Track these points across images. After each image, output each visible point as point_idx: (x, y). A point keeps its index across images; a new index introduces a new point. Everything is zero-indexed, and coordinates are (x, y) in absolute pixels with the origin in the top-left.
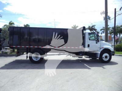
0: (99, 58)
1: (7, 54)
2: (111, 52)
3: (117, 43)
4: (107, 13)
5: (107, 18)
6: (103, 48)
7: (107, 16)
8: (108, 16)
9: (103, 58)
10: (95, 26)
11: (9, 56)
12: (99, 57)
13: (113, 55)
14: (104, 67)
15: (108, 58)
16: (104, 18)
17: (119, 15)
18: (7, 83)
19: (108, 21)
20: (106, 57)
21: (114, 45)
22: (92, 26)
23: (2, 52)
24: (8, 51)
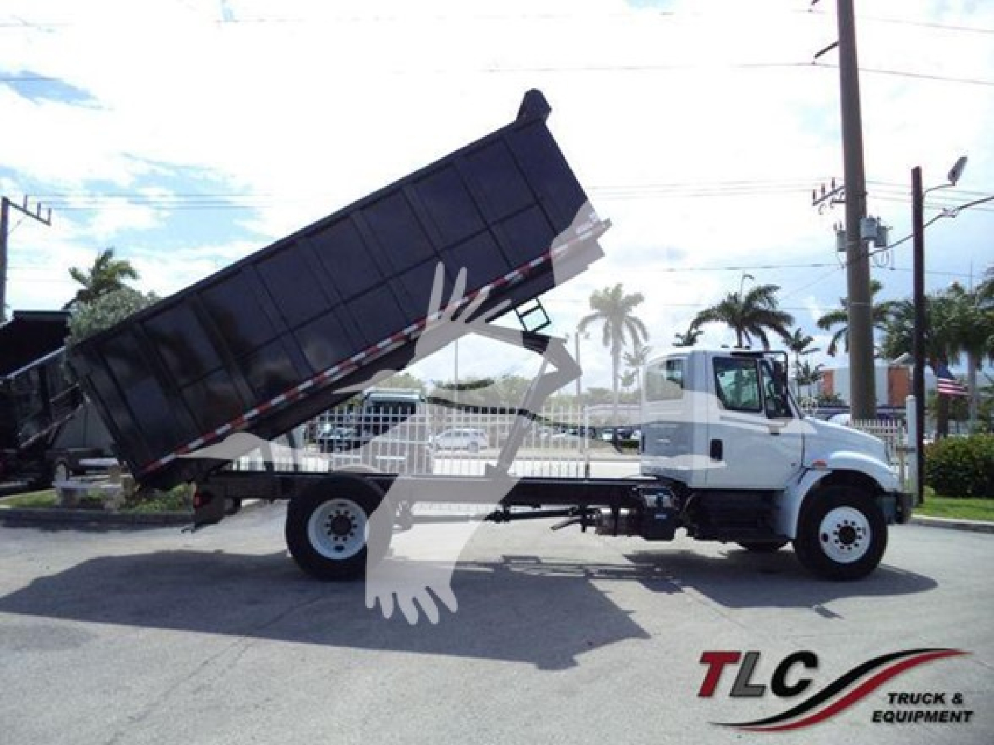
0: (795, 543)
1: (102, 507)
2: (885, 500)
3: (943, 429)
4: (863, 195)
5: (864, 232)
6: (821, 465)
7: (863, 223)
8: (872, 220)
9: (826, 538)
10: (775, 295)
11: (119, 529)
12: (793, 535)
13: (901, 519)
14: (829, 606)
15: (863, 543)
16: (840, 234)
17: (946, 213)
18: (166, 695)
19: (867, 255)
20: (847, 535)
21: (914, 444)
22: (753, 297)
23: (67, 492)
24: (107, 485)
